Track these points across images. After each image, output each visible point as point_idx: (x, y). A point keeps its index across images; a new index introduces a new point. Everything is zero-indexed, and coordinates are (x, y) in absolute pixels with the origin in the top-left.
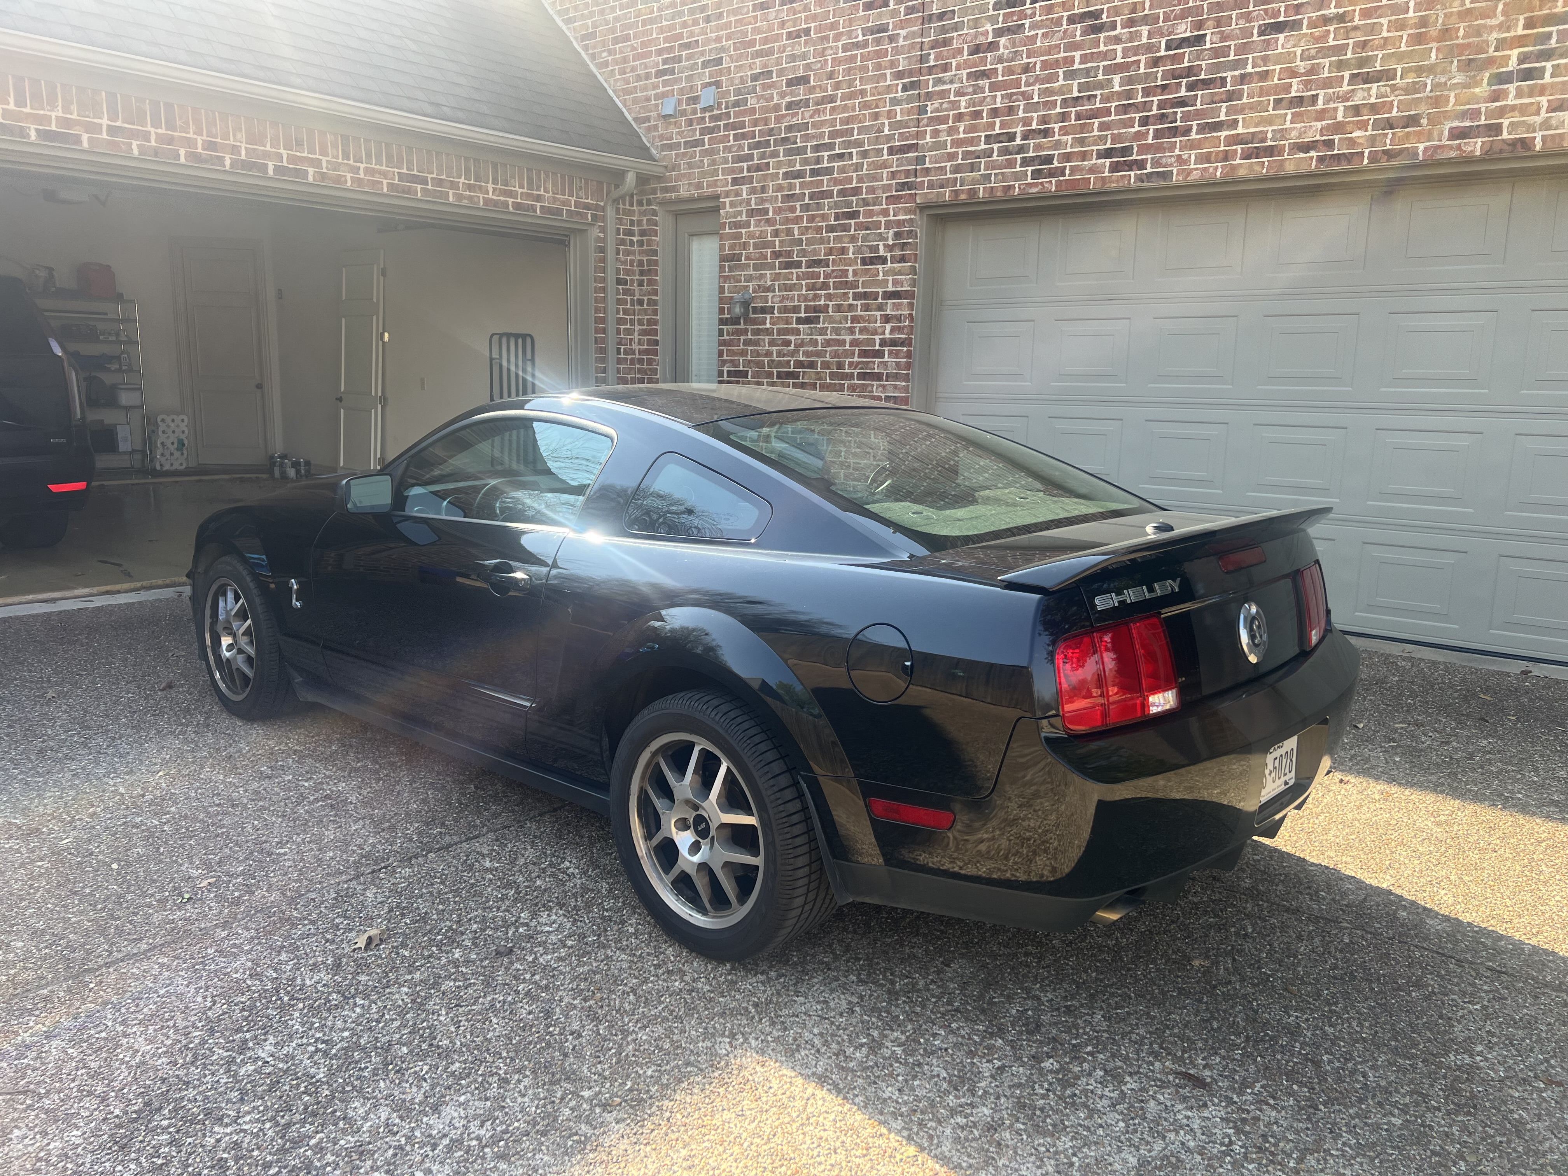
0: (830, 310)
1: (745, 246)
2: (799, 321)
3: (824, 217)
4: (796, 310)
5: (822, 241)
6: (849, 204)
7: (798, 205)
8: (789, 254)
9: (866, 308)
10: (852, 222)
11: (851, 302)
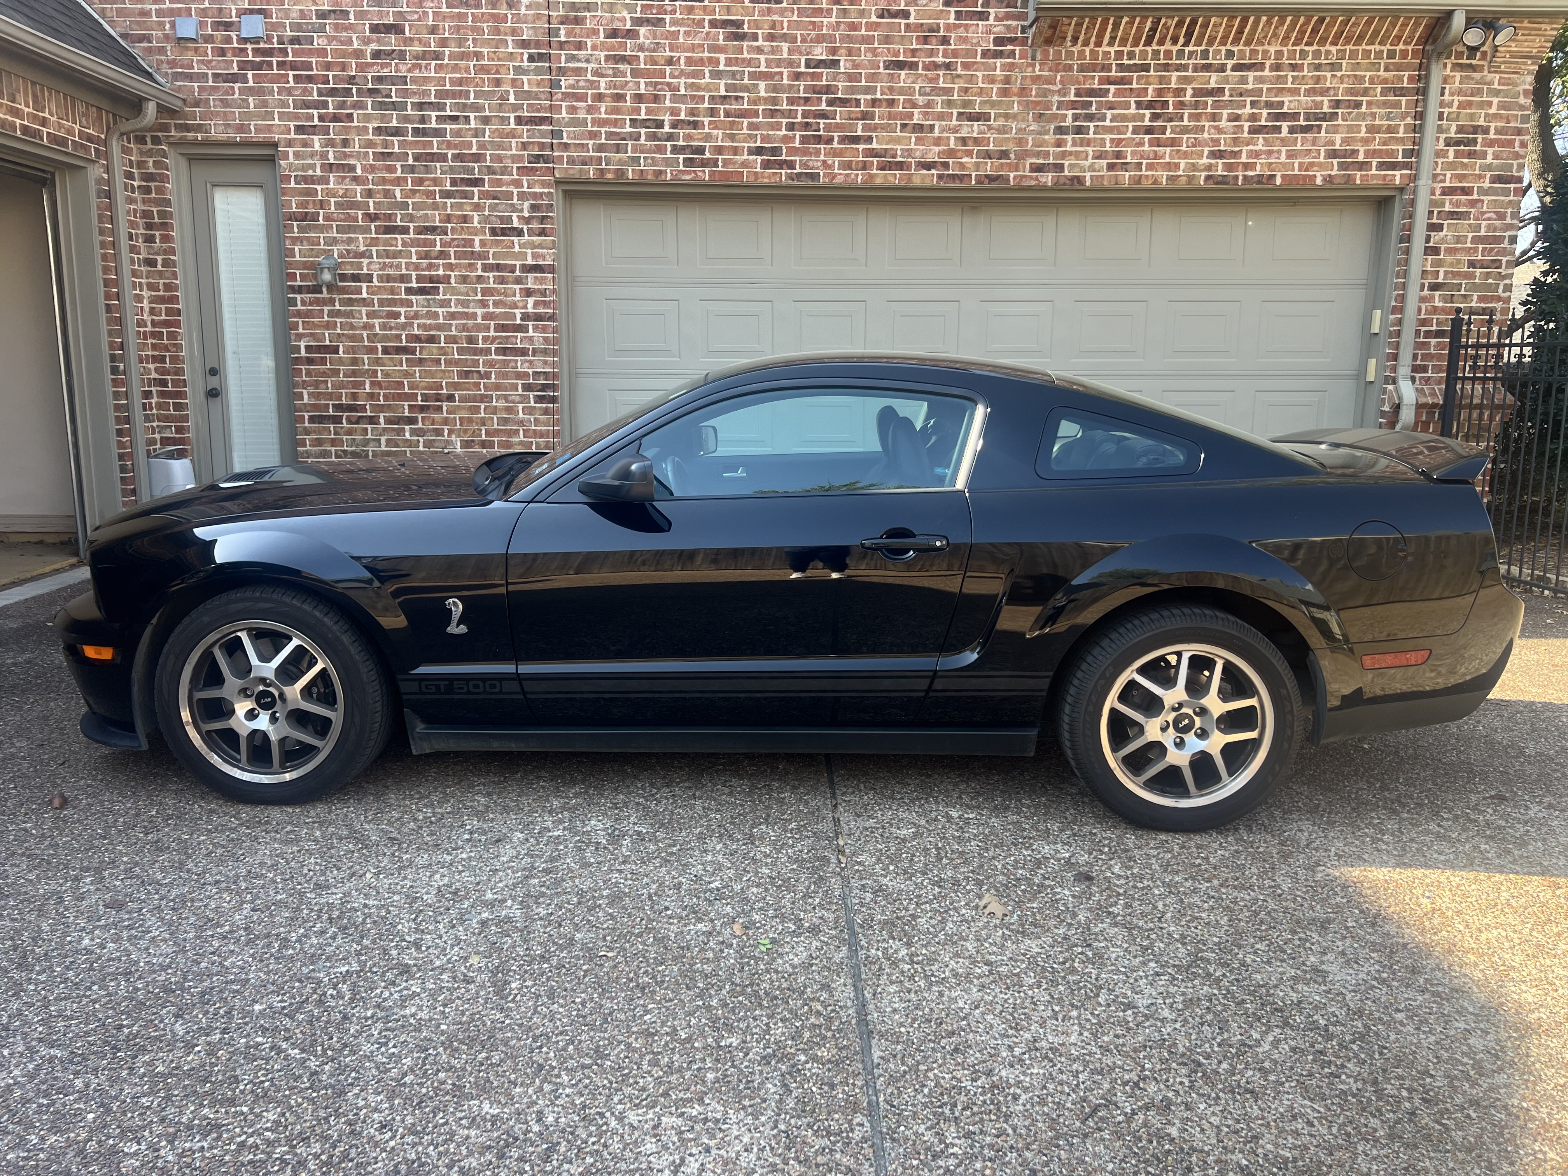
0: (453, 281)
1: (322, 204)
2: (409, 291)
3: (436, 182)
4: (403, 279)
5: (435, 206)
6: (471, 171)
7: (398, 165)
8: (389, 217)
9: (502, 281)
10: (476, 190)
11: (480, 273)
